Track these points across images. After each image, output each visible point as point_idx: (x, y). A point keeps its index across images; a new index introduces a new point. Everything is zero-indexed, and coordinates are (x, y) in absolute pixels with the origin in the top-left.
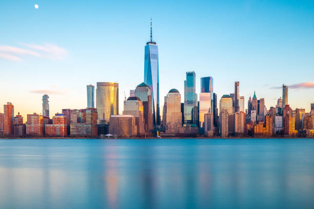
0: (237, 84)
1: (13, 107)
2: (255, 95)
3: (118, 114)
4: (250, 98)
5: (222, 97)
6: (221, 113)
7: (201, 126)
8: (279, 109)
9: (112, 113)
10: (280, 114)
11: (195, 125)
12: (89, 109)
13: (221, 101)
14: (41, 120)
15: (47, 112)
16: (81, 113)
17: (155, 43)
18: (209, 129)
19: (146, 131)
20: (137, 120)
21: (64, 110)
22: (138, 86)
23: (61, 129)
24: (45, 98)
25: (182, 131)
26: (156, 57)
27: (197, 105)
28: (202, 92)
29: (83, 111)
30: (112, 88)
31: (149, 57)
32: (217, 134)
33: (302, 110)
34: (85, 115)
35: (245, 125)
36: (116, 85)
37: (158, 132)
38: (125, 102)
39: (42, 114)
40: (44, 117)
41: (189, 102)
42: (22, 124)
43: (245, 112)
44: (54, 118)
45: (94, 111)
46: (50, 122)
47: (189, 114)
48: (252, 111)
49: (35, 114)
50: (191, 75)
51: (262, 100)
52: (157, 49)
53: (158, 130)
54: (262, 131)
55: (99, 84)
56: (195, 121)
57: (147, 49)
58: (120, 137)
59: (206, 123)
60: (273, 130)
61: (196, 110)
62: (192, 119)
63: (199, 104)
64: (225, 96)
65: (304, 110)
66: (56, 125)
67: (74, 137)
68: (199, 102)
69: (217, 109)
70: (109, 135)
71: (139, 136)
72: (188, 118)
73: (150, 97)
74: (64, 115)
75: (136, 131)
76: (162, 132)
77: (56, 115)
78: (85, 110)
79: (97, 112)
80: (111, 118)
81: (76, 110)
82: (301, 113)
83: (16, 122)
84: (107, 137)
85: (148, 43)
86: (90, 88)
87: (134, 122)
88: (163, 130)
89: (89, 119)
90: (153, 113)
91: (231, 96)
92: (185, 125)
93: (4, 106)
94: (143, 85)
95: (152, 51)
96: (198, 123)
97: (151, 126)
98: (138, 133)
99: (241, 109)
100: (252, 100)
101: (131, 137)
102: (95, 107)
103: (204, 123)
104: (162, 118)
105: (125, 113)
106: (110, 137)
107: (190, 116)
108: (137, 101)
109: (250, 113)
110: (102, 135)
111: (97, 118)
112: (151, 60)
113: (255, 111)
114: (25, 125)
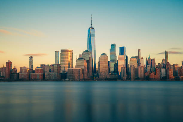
0: (139, 51)
1: (11, 63)
2: (149, 57)
3: (72, 67)
4: (147, 58)
5: (131, 58)
6: (130, 67)
7: (120, 74)
8: (164, 64)
9: (69, 67)
10: (164, 67)
11: (116, 73)
12: (56, 64)
13: (130, 60)
14: (28, 71)
15: (32, 66)
16: (51, 67)
17: (93, 28)
18: (124, 76)
19: (88, 77)
20: (83, 70)
21: (42, 65)
22: (84, 52)
23: (40, 75)
24: (31, 58)
25: (109, 77)
26: (94, 36)
27: (117, 63)
28: (120, 55)
29: (52, 65)
30: (69, 53)
31: (90, 36)
32: (129, 79)
33: (176, 65)
34: (53, 68)
35: (144, 73)
36: (72, 51)
37: (95, 77)
38: (76, 61)
39: (29, 67)
40: (30, 69)
41: (113, 61)
42: (17, 73)
43: (144, 66)
44: (36, 69)
45: (59, 65)
46: (34, 72)
47: (112, 67)
48: (148, 66)
49: (25, 67)
50: (113, 46)
51: (154, 59)
52: (95, 31)
53: (95, 76)
54: (154, 77)
55: (62, 51)
56: (116, 71)
57: (89, 31)
58: (73, 80)
59: (122, 72)
60: (160, 76)
61: (117, 65)
62: (114, 70)
63: (118, 62)
64: (132, 58)
65: (178, 65)
66: (36, 74)
67: (47, 80)
68: (118, 61)
69: (128, 65)
70: (67, 79)
71: (84, 80)
72: (112, 69)
73: (91, 58)
74: (42, 68)
75: (82, 77)
76: (97, 78)
77: (37, 68)
78: (54, 65)
79: (60, 66)
80: (68, 69)
81: (48, 65)
82: (176, 67)
83: (13, 72)
84: (66, 80)
85: (89, 28)
86: (57, 53)
87: (81, 71)
88: (98, 76)
89: (56, 70)
90: (92, 66)
91: (136, 57)
92: (110, 74)
93: (6, 62)
94: (87, 51)
95: (92, 33)
96: (118, 72)
97: (91, 74)
98: (84, 78)
99: (141, 65)
100: (148, 59)
101: (80, 80)
102: (60, 63)
103: (121, 73)
104: (97, 70)
105: (76, 66)
106: (68, 80)
107: (113, 68)
108: (83, 60)
109: (147, 67)
110: (63, 79)
111: (60, 69)
112: (91, 37)
113: (150, 66)
114: (18, 73)
